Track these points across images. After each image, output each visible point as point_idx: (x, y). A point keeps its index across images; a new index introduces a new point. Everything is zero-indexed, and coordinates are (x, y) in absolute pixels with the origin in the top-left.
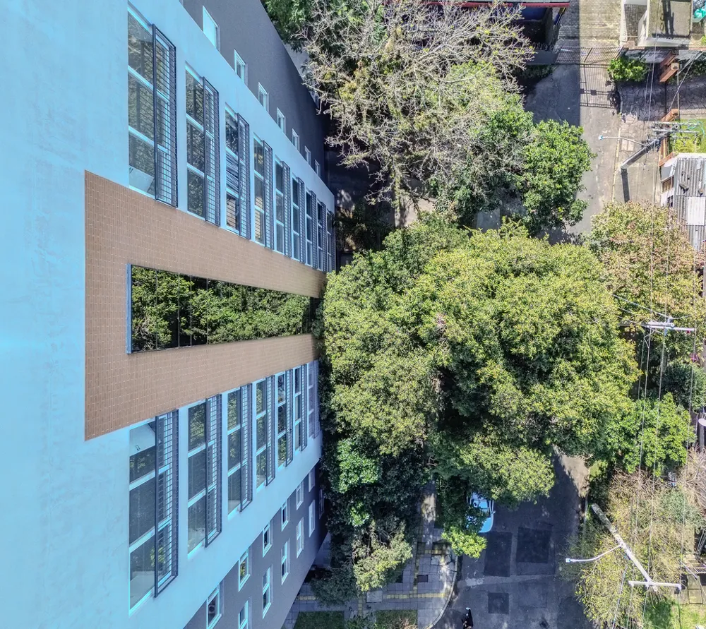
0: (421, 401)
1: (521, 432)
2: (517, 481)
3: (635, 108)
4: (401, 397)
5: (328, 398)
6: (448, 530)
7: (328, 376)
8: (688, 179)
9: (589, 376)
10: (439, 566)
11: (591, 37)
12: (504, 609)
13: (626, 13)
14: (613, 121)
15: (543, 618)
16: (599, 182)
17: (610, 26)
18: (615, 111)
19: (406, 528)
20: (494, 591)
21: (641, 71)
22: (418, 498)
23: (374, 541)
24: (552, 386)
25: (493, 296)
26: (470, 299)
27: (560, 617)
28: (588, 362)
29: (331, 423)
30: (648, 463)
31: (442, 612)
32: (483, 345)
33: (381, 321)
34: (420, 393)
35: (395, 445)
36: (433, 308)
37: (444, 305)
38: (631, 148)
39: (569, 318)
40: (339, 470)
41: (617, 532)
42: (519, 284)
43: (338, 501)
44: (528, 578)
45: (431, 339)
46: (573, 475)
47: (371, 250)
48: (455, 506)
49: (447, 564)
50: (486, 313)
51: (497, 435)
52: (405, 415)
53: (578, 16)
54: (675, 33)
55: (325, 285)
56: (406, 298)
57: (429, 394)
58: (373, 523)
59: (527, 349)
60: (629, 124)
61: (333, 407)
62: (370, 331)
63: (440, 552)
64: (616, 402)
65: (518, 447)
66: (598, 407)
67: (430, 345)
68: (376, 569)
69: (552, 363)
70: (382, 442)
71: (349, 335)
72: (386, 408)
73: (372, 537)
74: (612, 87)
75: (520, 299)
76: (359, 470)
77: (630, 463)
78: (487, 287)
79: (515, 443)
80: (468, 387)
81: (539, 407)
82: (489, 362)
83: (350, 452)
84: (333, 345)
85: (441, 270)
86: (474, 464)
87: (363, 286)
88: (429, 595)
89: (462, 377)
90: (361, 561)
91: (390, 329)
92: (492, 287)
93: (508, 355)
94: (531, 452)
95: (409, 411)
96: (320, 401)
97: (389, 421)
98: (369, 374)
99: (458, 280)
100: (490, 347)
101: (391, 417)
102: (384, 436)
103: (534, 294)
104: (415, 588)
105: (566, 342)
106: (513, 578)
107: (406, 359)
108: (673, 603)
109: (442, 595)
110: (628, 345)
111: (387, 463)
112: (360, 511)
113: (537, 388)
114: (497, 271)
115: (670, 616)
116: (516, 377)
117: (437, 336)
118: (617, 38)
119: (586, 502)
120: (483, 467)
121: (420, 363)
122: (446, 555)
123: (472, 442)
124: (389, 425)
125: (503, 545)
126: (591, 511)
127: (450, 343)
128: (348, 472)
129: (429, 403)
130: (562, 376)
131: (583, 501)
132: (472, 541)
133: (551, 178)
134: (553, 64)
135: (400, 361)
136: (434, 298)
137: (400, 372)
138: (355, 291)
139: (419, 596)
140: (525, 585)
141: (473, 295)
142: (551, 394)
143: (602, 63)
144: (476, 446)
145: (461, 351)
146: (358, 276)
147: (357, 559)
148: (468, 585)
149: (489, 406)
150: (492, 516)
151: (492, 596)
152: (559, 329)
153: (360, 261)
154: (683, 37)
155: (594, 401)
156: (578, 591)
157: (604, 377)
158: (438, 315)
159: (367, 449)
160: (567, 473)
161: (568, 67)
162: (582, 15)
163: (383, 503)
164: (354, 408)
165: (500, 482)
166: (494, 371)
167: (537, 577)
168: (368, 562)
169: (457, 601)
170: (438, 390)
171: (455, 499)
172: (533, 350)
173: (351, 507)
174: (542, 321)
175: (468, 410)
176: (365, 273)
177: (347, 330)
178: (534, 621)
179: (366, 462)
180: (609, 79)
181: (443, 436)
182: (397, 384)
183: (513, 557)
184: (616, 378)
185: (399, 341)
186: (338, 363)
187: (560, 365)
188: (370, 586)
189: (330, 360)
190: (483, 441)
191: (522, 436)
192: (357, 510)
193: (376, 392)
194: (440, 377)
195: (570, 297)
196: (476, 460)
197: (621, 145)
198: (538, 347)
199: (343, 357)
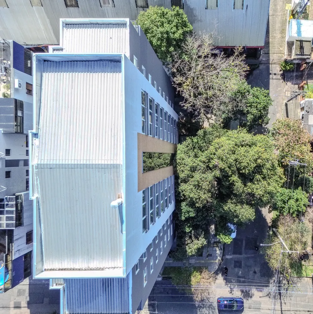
0: (210, 189)
1: (244, 199)
2: (243, 215)
3: (291, 80)
4: (203, 187)
5: (178, 188)
6: (219, 235)
7: (178, 180)
8: (309, 108)
9: (266, 180)
10: (216, 251)
11: (274, 53)
12: (240, 267)
13: (287, 44)
14: (282, 85)
15: (254, 270)
16: (277, 108)
17: (281, 49)
18: (283, 81)
19: (204, 234)
20: (236, 260)
21: (292, 67)
22: (208, 225)
23: (193, 238)
24: (254, 183)
25: (234, 154)
26: (227, 155)
27: (261, 270)
28: (266, 176)
29: (179, 196)
30: (291, 212)
31: (217, 267)
32: (231, 170)
33: (196, 161)
34: (210, 186)
35: (201, 204)
36: (214, 157)
37: (218, 157)
38: (289, 95)
39: (259, 161)
40: (181, 213)
41: (280, 237)
42: (242, 150)
43: (181, 223)
44: (249, 256)
45: (213, 168)
46: (266, 218)
47: (193, 137)
48: (222, 227)
49: (219, 250)
50: (232, 159)
51: (236, 200)
52: (205, 193)
53: (269, 46)
54: (304, 54)
55: (177, 149)
56: (205, 154)
57: (213, 186)
58: (193, 231)
59: (245, 171)
60: (288, 86)
61: (180, 191)
62: (193, 165)
63: (216, 246)
64: (276, 189)
65: (243, 204)
66: (269, 191)
67: (213, 169)
68: (194, 248)
69: (254, 176)
70: (197, 203)
71: (185, 166)
72: (198, 191)
73: (193, 236)
74: (282, 72)
75: (243, 155)
76: (188, 212)
77: (285, 212)
78: (232, 151)
79: (242, 203)
80: (226, 184)
81: (250, 190)
82: (233, 176)
83: (186, 206)
84: (180, 169)
85: (217, 145)
86: (228, 210)
87: (190, 149)
88: (212, 261)
89: (224, 181)
90: (189, 245)
91: (200, 164)
92: (234, 150)
93: (239, 173)
94: (247, 206)
95: (206, 192)
96: (175, 189)
97: (199, 195)
98: (192, 179)
99: (222, 148)
100: (233, 171)
101: (200, 194)
102: (197, 200)
103: (248, 153)
104: (207, 258)
105: (259, 169)
106: (243, 256)
107: (205, 175)
108: (303, 265)
109: (217, 261)
110: (281, 170)
111: (198, 210)
112: (189, 227)
113: (249, 184)
114: (235, 145)
115: (302, 270)
116: (242, 180)
117: (215, 167)
118: (284, 54)
119: (271, 228)
120: (231, 211)
121: (210, 176)
122: (218, 247)
123: (228, 203)
124: (199, 197)
125: (240, 243)
126: (273, 231)
127: (220, 169)
128: (185, 213)
129: (213, 189)
130: (257, 180)
131: (270, 227)
132: (227, 238)
133: (257, 110)
134: (259, 64)
135: (203, 175)
136: (214, 154)
137: (203, 179)
138: (187, 151)
139: (209, 261)
140: (248, 258)
141: (228, 153)
142: (254, 186)
143: (278, 63)
144: (229, 204)
145: (223, 172)
146: (188, 146)
147: (188, 244)
148: (227, 258)
149: (233, 190)
150: (236, 232)
151: (236, 262)
152: (256, 165)
153: (189, 140)
154: (307, 55)
155: (268, 188)
156: (266, 257)
157: (272, 181)
158: (216, 160)
159: (191, 205)
160: (264, 217)
161: (266, 64)
162: (270, 45)
163: (196, 225)
164: (187, 191)
165: (237, 216)
166: (235, 178)
167: (253, 255)
168: (191, 245)
169: (223, 263)
170: (216, 185)
171: (222, 224)
172: (247, 171)
173: (185, 225)
174: (250, 162)
175: (226, 192)
176: (191, 145)
177: (185, 164)
178: (251, 271)
179: (191, 209)
180: (281, 69)
181: (218, 201)
182: (202, 183)
183: (243, 248)
184: (277, 181)
185: (203, 168)
186: (182, 175)
187: (257, 177)
188: (192, 254)
189: (179, 175)
190: (231, 202)
191: (244, 200)
192: (187, 226)
193: (194, 186)
194: (216, 181)
195: (260, 154)
196: (229, 209)
197: (285, 94)
198: (249, 170)
199: (184, 174)
